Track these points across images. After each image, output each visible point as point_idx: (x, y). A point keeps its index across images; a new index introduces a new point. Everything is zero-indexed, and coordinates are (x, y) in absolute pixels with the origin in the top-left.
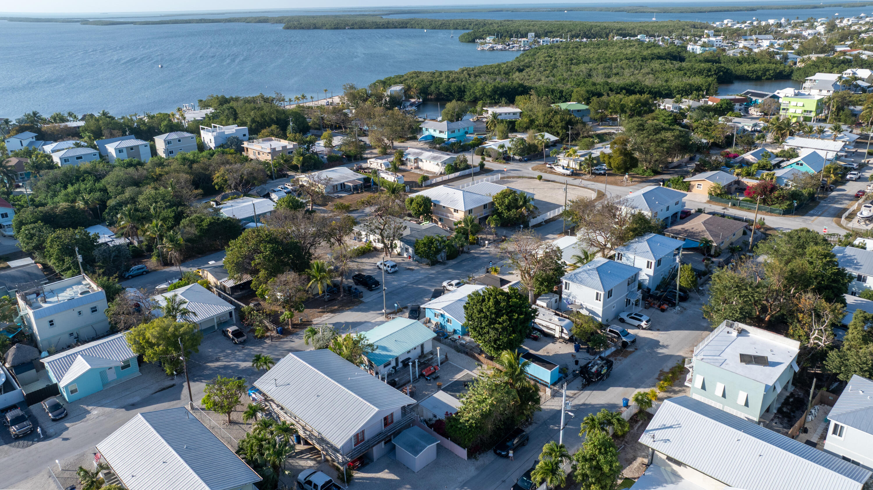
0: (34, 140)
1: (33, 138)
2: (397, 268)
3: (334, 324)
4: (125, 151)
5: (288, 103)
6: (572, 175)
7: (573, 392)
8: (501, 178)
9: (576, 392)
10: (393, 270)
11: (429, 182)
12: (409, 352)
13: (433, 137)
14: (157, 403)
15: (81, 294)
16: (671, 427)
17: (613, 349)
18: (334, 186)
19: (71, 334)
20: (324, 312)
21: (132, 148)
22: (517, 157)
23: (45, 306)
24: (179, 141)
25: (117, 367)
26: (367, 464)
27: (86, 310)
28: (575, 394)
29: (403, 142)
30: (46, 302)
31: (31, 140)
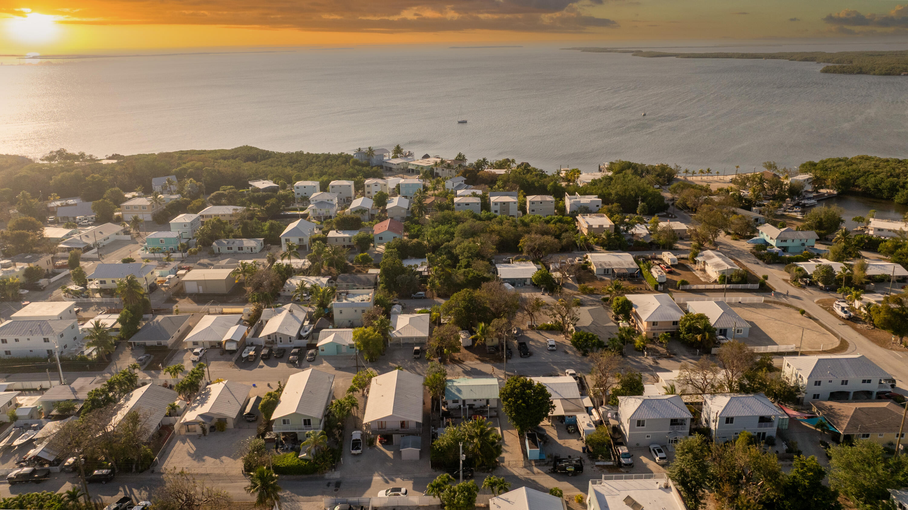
0: (463, 183)
1: (462, 181)
2: (554, 348)
3: (472, 368)
4: (499, 204)
5: (691, 175)
6: (847, 319)
7: (540, 471)
8: (765, 301)
9: (542, 472)
10: (550, 348)
11: (688, 287)
12: (475, 400)
13: (765, 241)
14: (349, 372)
15: (361, 301)
16: (509, 502)
17: (611, 463)
18: (605, 270)
19: (350, 321)
20: (477, 359)
21: (504, 203)
22: (820, 284)
23: (344, 301)
24: (541, 203)
25: (347, 346)
26: (390, 444)
27: (359, 310)
28: (539, 473)
29: (736, 240)
30: (346, 299)
31: (461, 182)
